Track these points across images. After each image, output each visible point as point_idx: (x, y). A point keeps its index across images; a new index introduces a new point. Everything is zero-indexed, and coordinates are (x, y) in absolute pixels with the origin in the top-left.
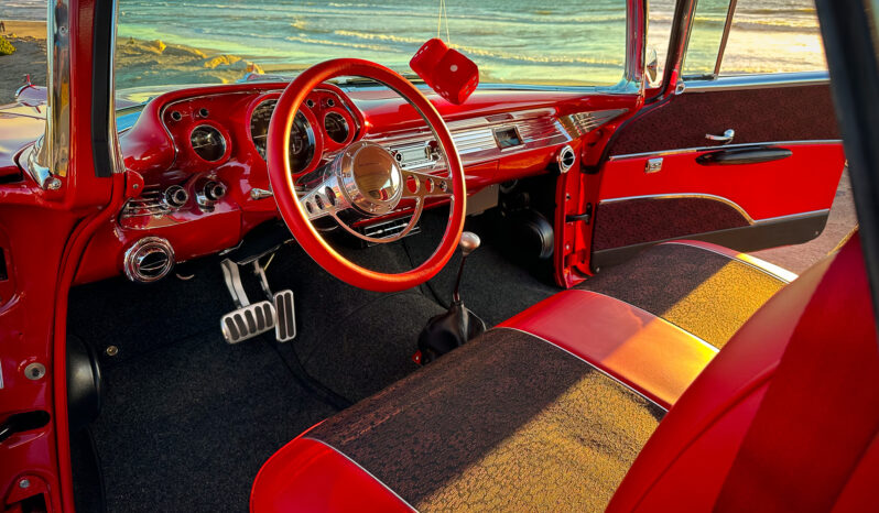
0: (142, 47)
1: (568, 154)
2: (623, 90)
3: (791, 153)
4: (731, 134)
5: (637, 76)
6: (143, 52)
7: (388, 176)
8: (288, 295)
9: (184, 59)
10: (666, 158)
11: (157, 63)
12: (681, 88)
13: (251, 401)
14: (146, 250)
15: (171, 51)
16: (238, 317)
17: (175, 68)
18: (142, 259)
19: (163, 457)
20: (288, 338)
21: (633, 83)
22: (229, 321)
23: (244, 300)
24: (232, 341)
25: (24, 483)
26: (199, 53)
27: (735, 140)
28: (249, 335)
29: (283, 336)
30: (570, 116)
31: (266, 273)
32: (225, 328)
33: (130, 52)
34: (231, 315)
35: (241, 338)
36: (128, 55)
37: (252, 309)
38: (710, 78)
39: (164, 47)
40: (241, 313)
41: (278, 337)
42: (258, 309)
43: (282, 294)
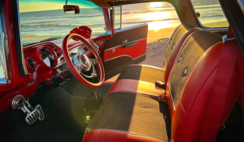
1: (98, 51)
2: (107, 34)
3: (138, 43)
4: (126, 41)
5: (109, 30)
8: (39, 106)
10: (116, 49)
12: (115, 32)
14: (18, 99)
18: (17, 102)
20: (43, 119)
22: (28, 118)
23: (28, 111)
24: (30, 124)
27: (128, 42)
28: (35, 121)
31: (28, 102)
32: (27, 120)
34: (28, 116)
35: (33, 122)
38: (120, 29)
40: (30, 115)
41: (40, 119)
42: (34, 112)
43: (37, 106)
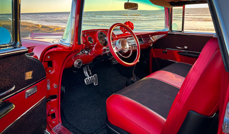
0: (35, 26)
5: (167, 27)
6: (36, 27)
7: (126, 45)
8: (96, 75)
9: (48, 29)
11: (40, 30)
13: (90, 98)
14: (78, 62)
15: (43, 27)
16: (88, 79)
17: (45, 31)
18: (77, 63)
19: (75, 108)
20: (96, 85)
21: (167, 29)
22: (86, 80)
23: (88, 76)
24: (87, 84)
25: (52, 110)
26: (51, 27)
28: (90, 83)
29: (95, 84)
30: (153, 36)
31: (91, 71)
32: (85, 81)
33: (32, 27)
34: (86, 79)
35: (88, 84)
36: (32, 28)
37: (90, 77)
38: (181, 31)
39: (41, 26)
40: (88, 78)
42: (91, 78)
43: (95, 75)
